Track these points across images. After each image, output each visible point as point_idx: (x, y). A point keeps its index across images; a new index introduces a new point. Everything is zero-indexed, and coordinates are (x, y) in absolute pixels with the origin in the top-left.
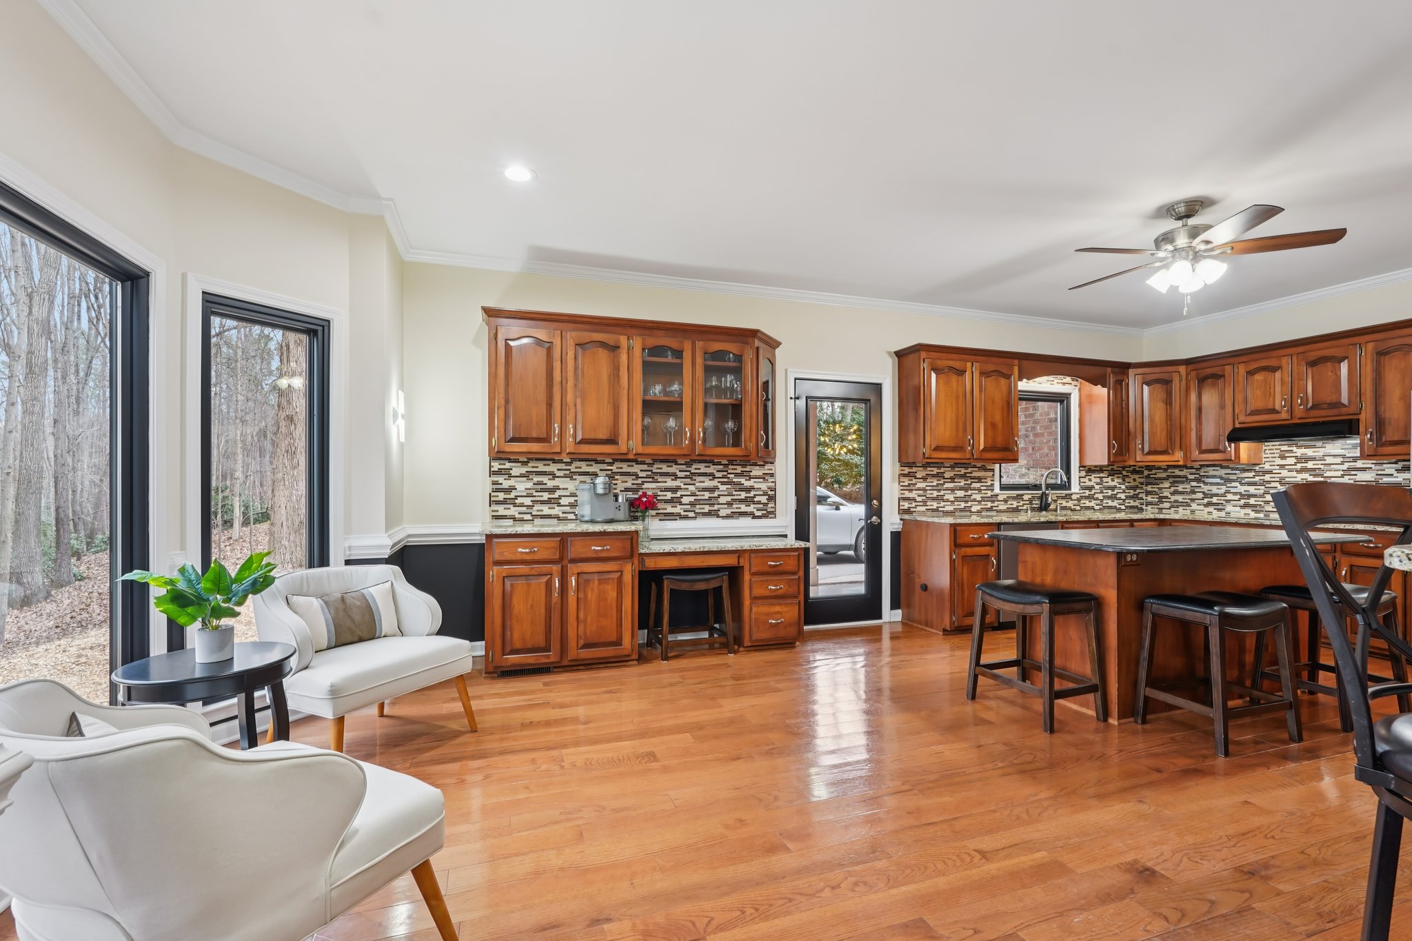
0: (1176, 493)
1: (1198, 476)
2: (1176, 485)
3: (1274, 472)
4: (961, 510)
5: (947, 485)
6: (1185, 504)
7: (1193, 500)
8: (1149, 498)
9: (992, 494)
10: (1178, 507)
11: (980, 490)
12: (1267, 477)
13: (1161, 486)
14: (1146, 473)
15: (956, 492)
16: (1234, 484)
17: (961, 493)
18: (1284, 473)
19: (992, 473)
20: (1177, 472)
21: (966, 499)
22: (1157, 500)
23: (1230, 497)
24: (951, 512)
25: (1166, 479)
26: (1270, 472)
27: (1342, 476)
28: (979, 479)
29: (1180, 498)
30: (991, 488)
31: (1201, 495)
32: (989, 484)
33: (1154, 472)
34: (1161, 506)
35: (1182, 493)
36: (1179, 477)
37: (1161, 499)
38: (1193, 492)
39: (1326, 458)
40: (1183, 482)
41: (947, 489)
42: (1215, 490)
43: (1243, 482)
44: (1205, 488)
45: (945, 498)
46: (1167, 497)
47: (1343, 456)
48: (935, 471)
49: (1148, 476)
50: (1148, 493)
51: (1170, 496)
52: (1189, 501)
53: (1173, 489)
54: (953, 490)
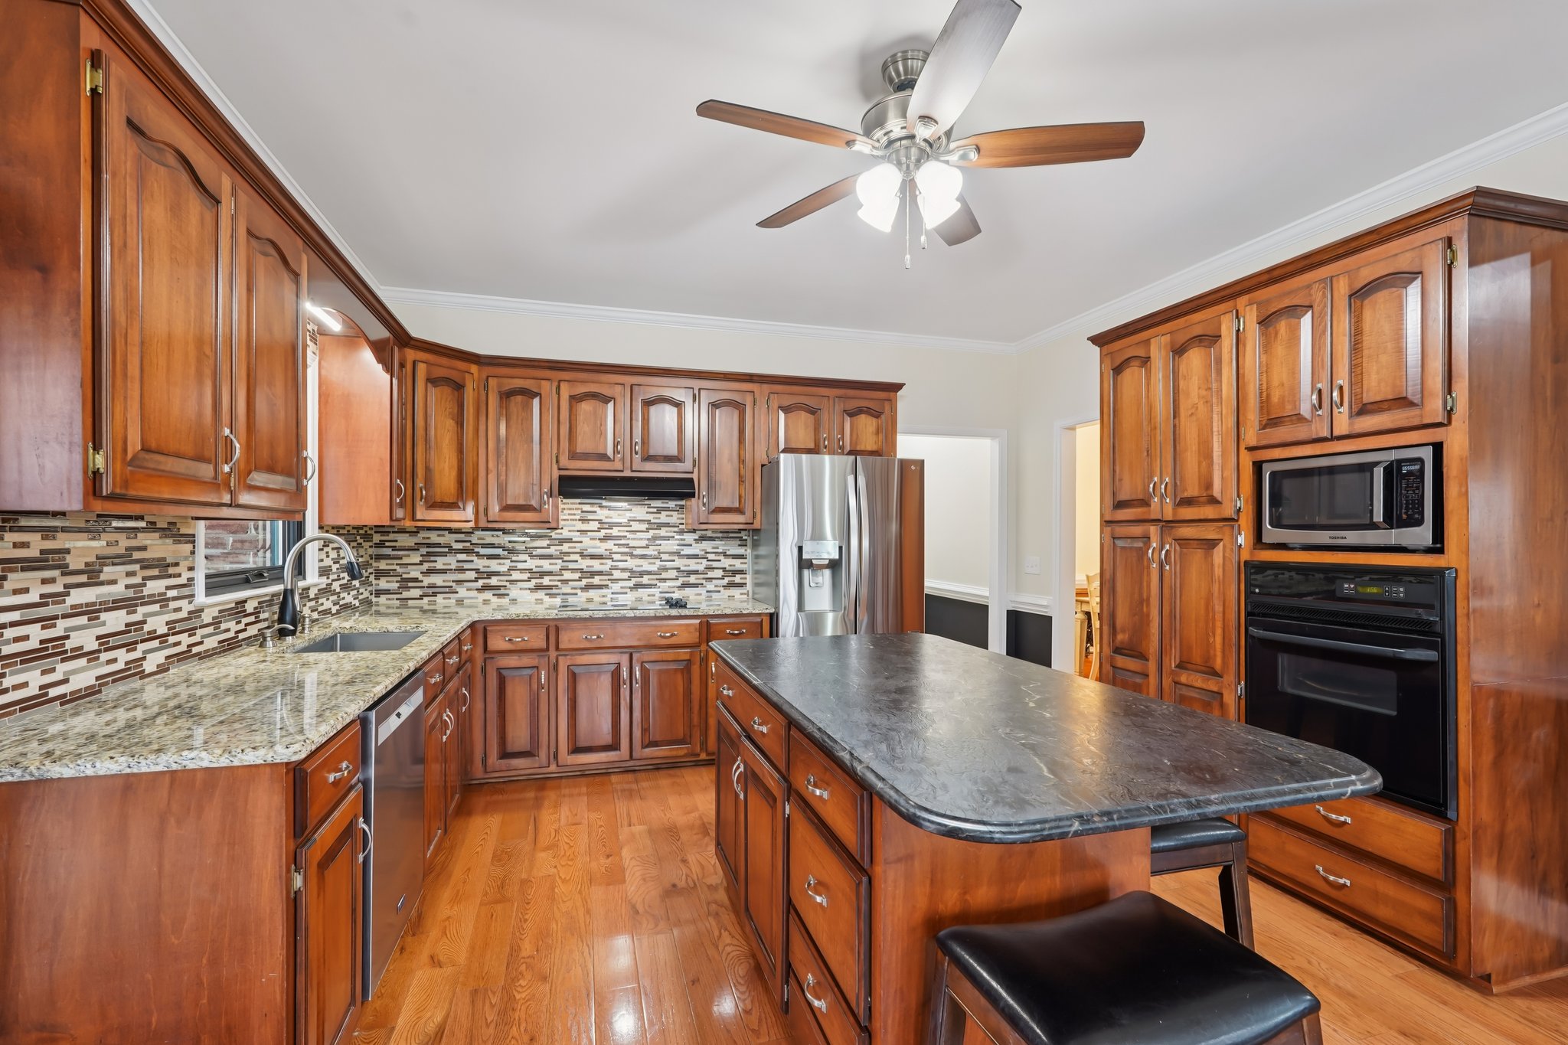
0: (430, 572)
1: (468, 544)
2: (432, 558)
3: (574, 540)
4: (118, 677)
5: (79, 597)
6: (447, 590)
7: (459, 582)
8: (383, 584)
9: (192, 608)
10: (434, 594)
11: (162, 600)
12: (565, 547)
13: (405, 561)
14: (377, 538)
15: (104, 616)
16: (522, 557)
17: (115, 620)
18: (586, 541)
19: (189, 547)
20: (434, 537)
21: (131, 636)
22: (398, 585)
23: (516, 575)
24: (91, 692)
25: (415, 549)
26: (570, 540)
27: (647, 547)
28: (163, 568)
29: (437, 580)
30: (186, 591)
31: (472, 575)
32: (182, 580)
33: (392, 536)
34: (405, 594)
35: (444, 571)
36: (438, 545)
37: (406, 583)
38: (462, 570)
39: (632, 523)
40: (444, 554)
41: (76, 612)
42: (494, 565)
43: (534, 553)
44: (480, 563)
45: (69, 645)
46: (416, 580)
47: (649, 522)
48: (37, 544)
49: (381, 545)
50: (380, 573)
51: (421, 577)
52: (454, 584)
53: (426, 566)
54: (92, 612)
